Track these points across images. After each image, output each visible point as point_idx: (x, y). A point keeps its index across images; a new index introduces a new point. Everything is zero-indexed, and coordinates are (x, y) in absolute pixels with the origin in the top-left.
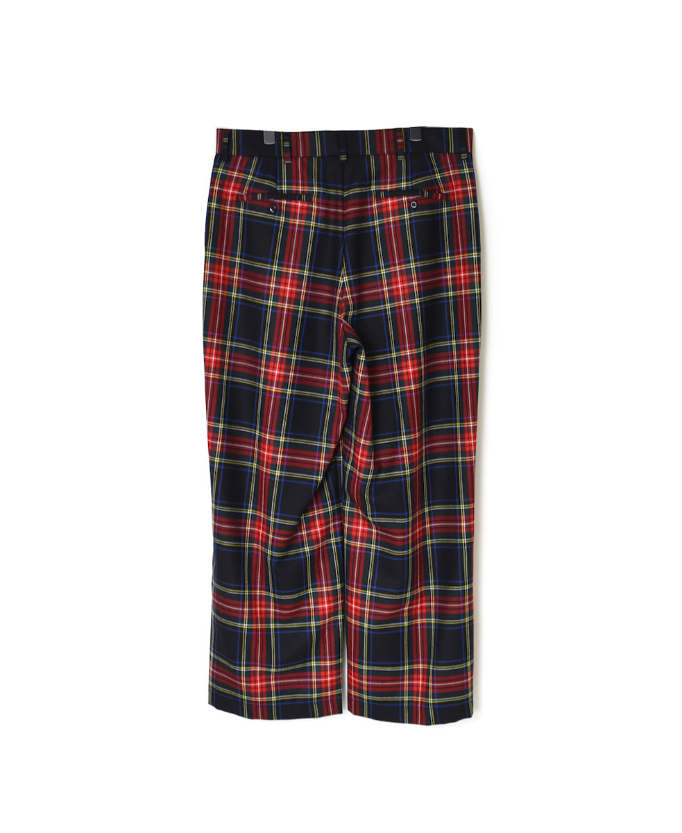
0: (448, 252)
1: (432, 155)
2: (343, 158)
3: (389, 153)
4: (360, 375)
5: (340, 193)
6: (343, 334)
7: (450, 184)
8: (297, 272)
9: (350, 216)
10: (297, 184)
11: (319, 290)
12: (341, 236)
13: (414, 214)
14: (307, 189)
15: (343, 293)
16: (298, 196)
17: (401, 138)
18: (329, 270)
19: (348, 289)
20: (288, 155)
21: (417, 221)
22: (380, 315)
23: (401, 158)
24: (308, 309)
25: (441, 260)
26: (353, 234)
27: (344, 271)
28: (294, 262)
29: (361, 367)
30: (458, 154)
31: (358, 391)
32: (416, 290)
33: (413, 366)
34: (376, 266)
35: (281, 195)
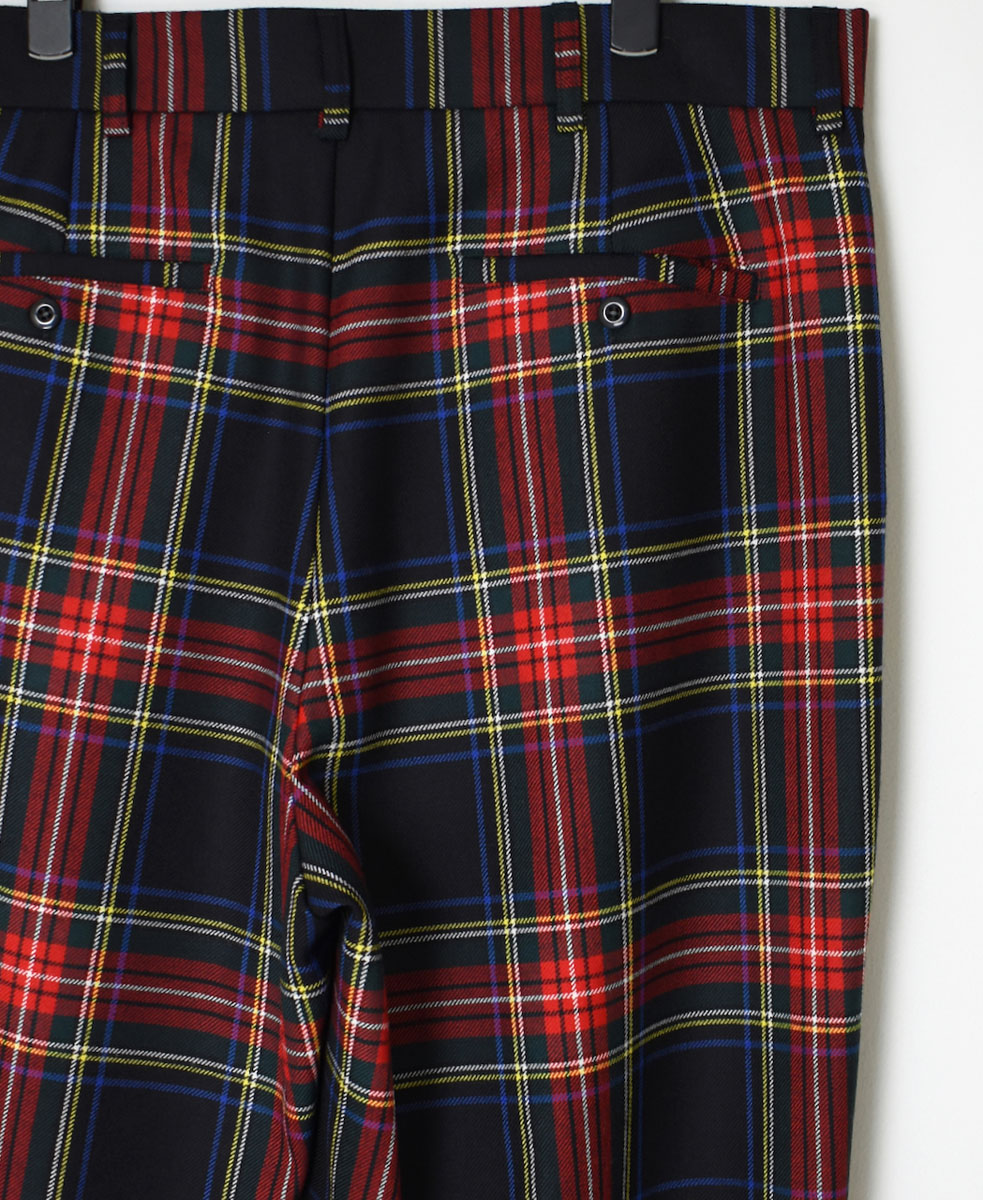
0: (750, 508)
1: (697, 115)
2: (335, 117)
3: (524, 104)
4: (353, 1021)
5: (316, 257)
6: (293, 844)
7: (767, 235)
8: (129, 570)
9: (350, 354)
10: (151, 221)
11: (220, 647)
12: (312, 431)
13: (612, 352)
14: (186, 240)
15: (308, 668)
16: (146, 268)
17: (574, 41)
18: (262, 568)
19: (326, 652)
20: (117, 102)
21: (624, 379)
22: (462, 755)
23: (568, 121)
24: (167, 723)
25: (724, 540)
26: (360, 424)
27: (315, 577)
28: (123, 530)
29: (357, 992)
30: (804, 110)
31: (345, 1083)
32: (610, 665)
33: (585, 981)
34: (454, 557)
35: (82, 261)
